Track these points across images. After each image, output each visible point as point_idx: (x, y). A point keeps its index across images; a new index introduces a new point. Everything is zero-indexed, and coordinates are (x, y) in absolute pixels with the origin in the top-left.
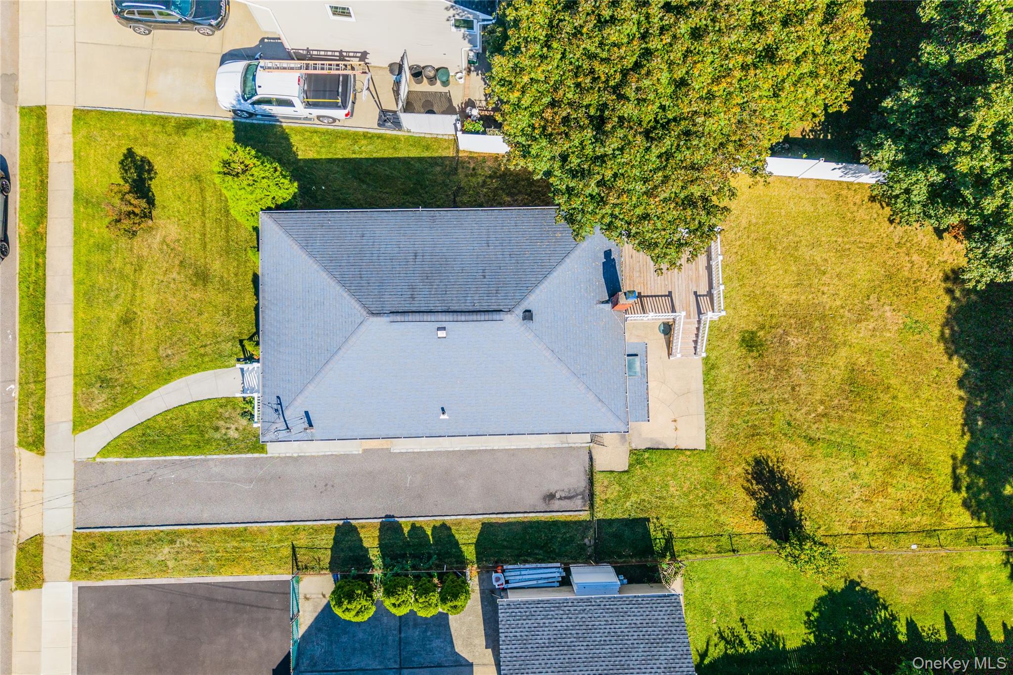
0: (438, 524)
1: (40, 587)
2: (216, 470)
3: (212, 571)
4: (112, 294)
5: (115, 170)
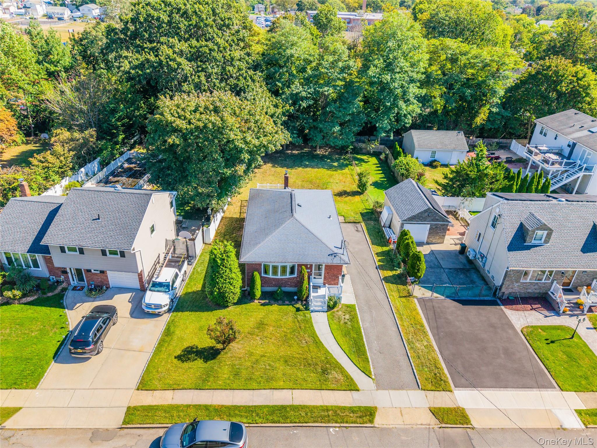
0: (376, 255)
1: (464, 409)
2: (368, 325)
3: (422, 326)
4: (268, 367)
5: (186, 365)
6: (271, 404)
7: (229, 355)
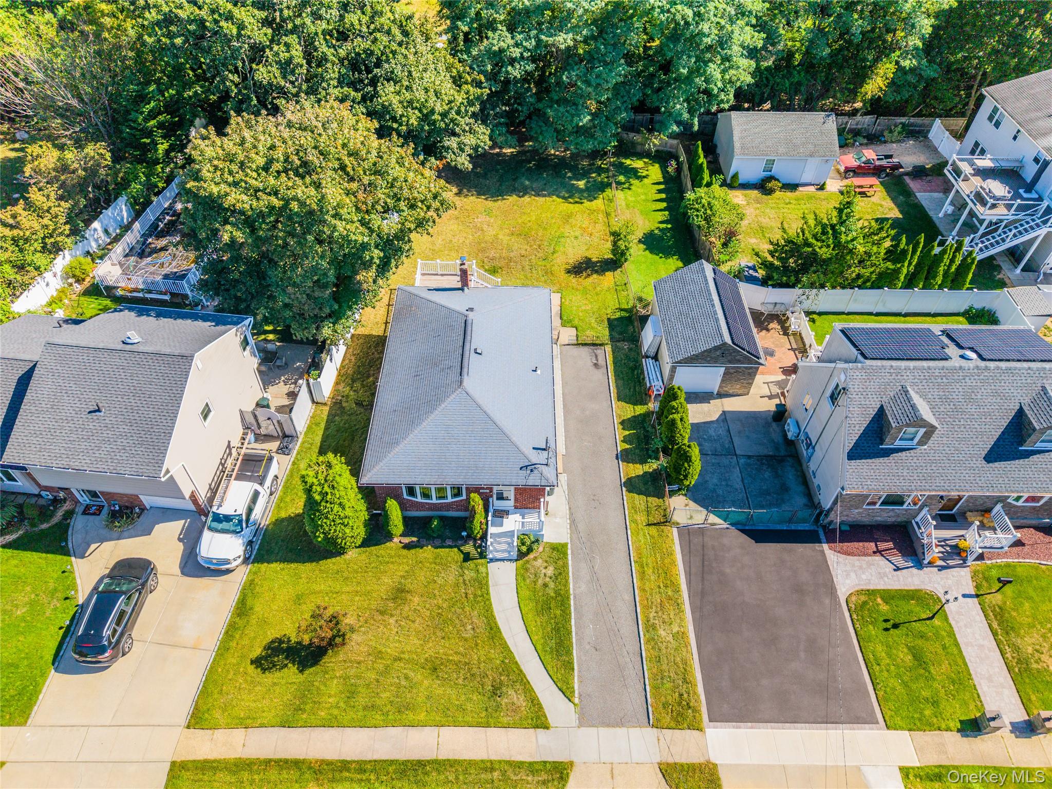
0: (621, 427)
1: (715, 765)
2: (583, 587)
3: (677, 591)
4: (403, 683)
5: (269, 678)
6: (402, 756)
7: (341, 657)
